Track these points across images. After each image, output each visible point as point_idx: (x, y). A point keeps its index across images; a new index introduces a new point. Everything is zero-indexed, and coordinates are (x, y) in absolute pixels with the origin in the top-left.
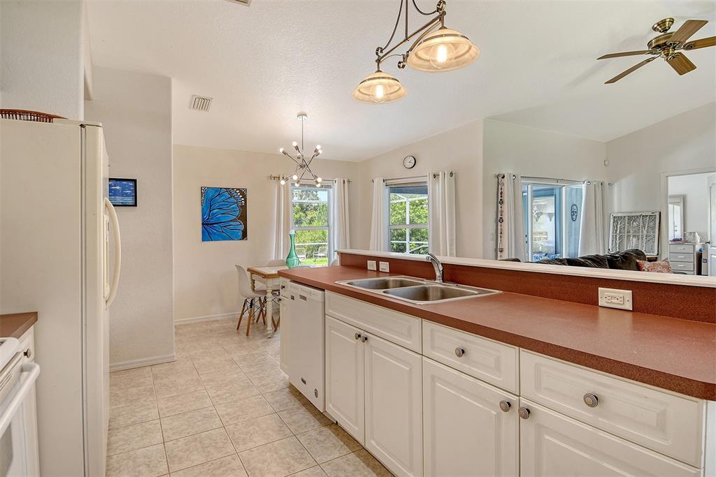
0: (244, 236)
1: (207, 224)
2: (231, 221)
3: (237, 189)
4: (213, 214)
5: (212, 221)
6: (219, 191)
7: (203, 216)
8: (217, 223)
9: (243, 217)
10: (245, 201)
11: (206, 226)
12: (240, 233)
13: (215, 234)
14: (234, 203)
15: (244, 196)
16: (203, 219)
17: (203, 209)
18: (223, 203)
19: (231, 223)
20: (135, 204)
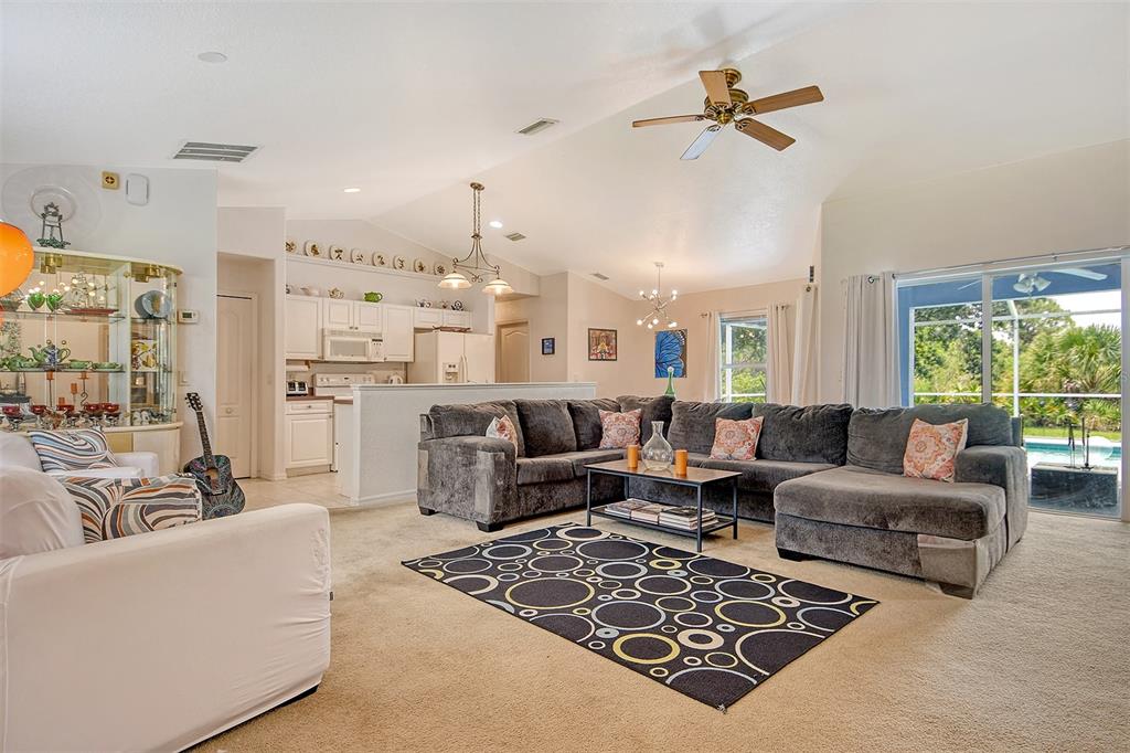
0: (684, 373)
1: (659, 364)
2: (674, 360)
3: (680, 331)
4: (663, 354)
5: (661, 360)
6: (665, 334)
8: (665, 362)
9: (684, 356)
10: (686, 340)
14: (677, 343)
15: (684, 335)
16: (655, 359)
18: (669, 344)
19: (674, 362)
20: (553, 353)
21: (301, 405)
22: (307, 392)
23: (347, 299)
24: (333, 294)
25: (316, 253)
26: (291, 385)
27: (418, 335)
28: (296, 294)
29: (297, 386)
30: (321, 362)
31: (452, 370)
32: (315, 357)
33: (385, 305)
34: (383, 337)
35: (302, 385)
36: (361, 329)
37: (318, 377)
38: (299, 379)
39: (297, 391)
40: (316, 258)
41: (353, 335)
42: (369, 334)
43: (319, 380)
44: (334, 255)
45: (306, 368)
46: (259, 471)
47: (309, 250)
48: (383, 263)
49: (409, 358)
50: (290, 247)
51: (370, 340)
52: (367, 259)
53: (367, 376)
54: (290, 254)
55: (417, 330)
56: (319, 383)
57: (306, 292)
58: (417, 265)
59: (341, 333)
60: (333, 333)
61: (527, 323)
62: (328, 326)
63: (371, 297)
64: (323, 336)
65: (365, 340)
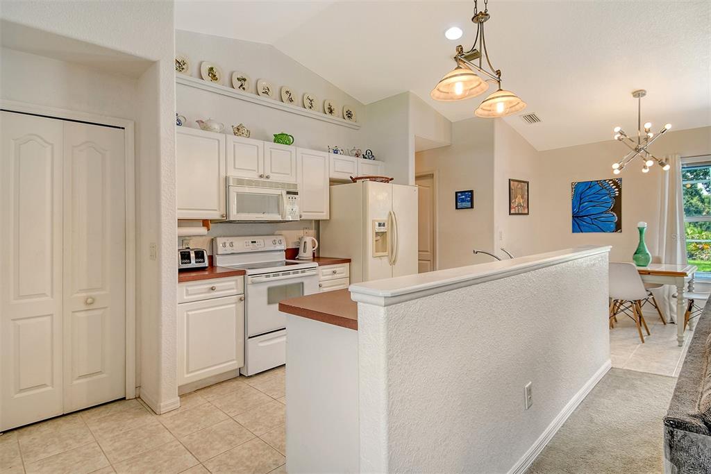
0: (618, 227)
1: (577, 217)
2: (602, 213)
3: (610, 180)
4: (583, 207)
5: (581, 214)
6: (589, 185)
7: (573, 209)
8: (587, 216)
9: (617, 209)
10: (620, 191)
11: (576, 219)
12: (613, 226)
13: (584, 226)
14: (606, 195)
15: (618, 187)
16: (573, 212)
17: (573, 203)
18: (594, 195)
19: (603, 215)
20: (472, 207)
21: (199, 287)
22: (206, 264)
23: (255, 138)
24: (238, 131)
25: (214, 77)
26: (185, 256)
27: (336, 187)
28: (190, 126)
29: (193, 255)
30: (225, 221)
31: (382, 229)
32: (216, 215)
33: (299, 150)
34: (299, 190)
35: (200, 255)
36: (274, 178)
37: (220, 241)
38: (194, 245)
39: (193, 263)
40: (214, 84)
41: (264, 185)
42: (283, 185)
43: (220, 245)
44: (237, 84)
45: (203, 230)
46: (138, 387)
47: (205, 72)
48: (291, 100)
49: (324, 215)
50: (180, 65)
51: (284, 193)
52: (274, 92)
53: (278, 238)
54: (181, 75)
55: (333, 182)
56: (221, 250)
57: (203, 125)
58: (327, 107)
59: (250, 183)
60: (240, 182)
61: (432, 176)
62: (233, 174)
63: (281, 139)
64: (227, 187)
65: (278, 192)
